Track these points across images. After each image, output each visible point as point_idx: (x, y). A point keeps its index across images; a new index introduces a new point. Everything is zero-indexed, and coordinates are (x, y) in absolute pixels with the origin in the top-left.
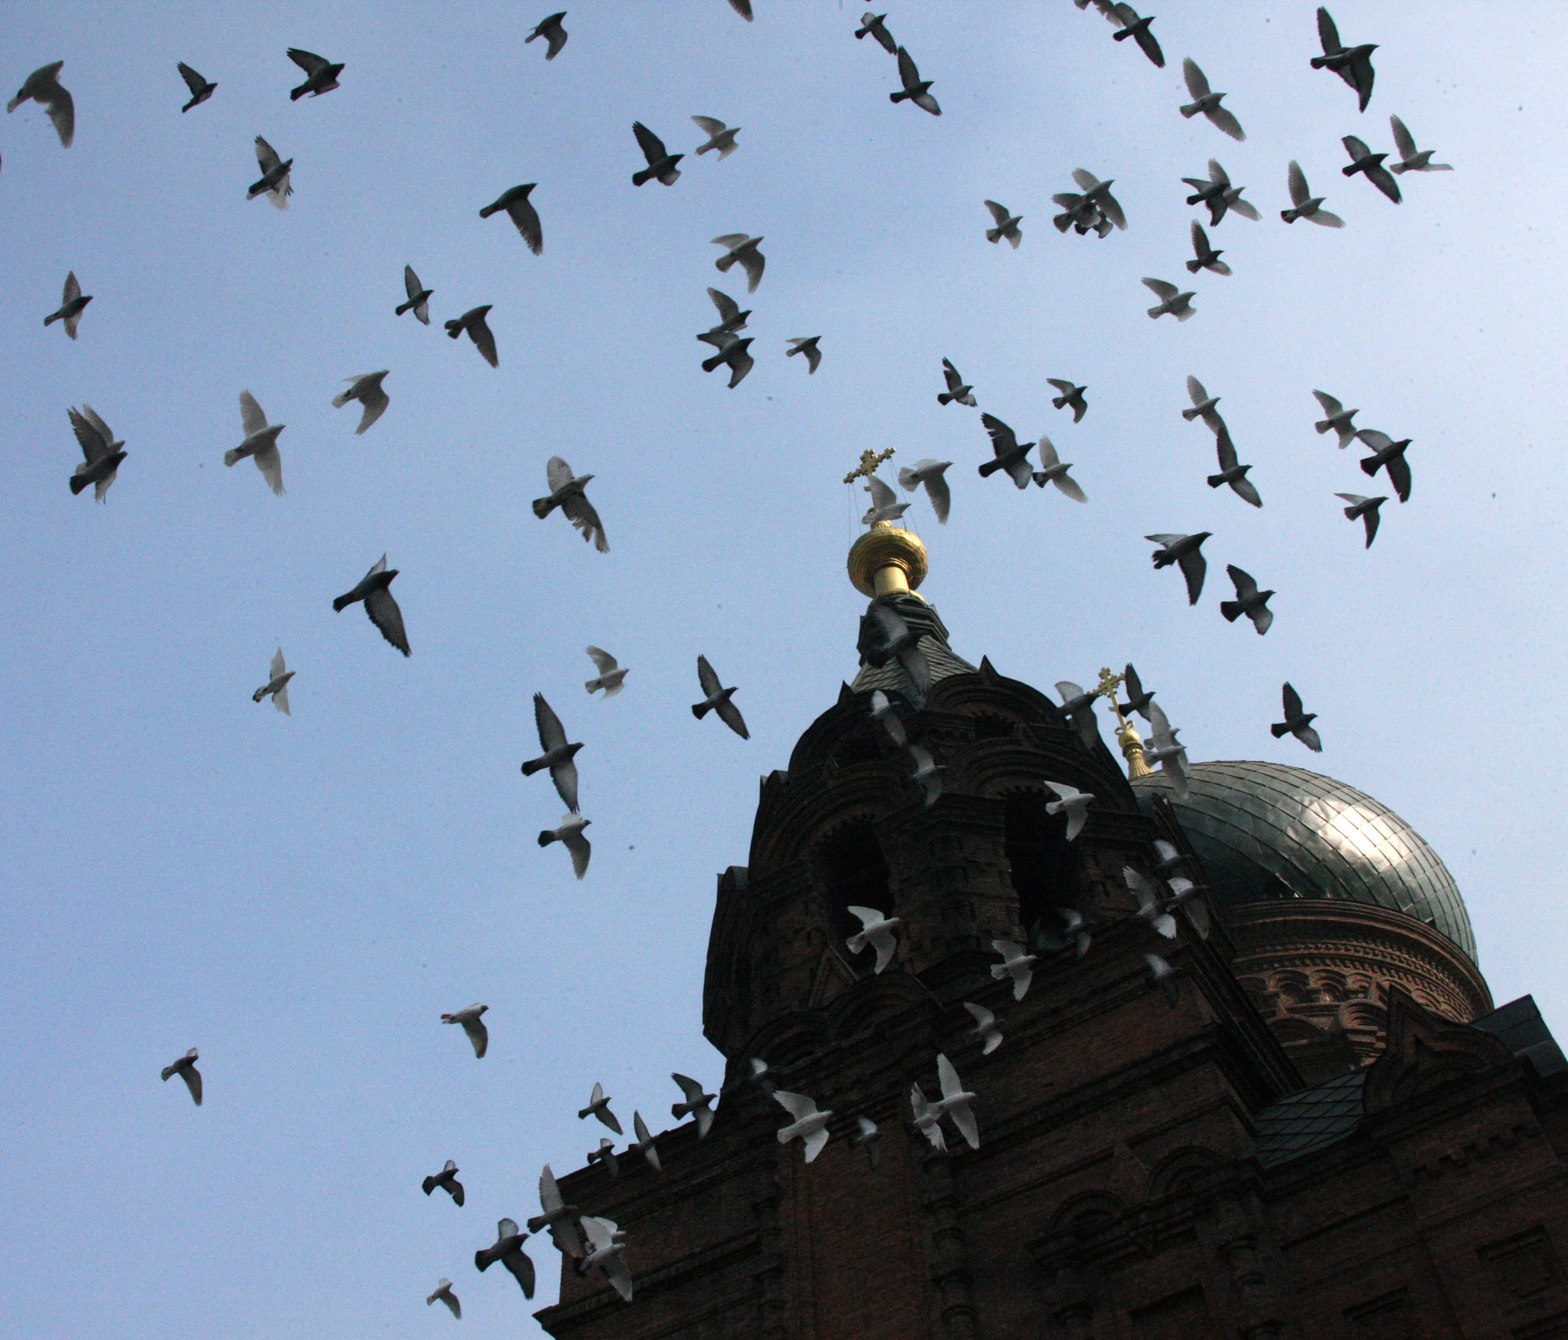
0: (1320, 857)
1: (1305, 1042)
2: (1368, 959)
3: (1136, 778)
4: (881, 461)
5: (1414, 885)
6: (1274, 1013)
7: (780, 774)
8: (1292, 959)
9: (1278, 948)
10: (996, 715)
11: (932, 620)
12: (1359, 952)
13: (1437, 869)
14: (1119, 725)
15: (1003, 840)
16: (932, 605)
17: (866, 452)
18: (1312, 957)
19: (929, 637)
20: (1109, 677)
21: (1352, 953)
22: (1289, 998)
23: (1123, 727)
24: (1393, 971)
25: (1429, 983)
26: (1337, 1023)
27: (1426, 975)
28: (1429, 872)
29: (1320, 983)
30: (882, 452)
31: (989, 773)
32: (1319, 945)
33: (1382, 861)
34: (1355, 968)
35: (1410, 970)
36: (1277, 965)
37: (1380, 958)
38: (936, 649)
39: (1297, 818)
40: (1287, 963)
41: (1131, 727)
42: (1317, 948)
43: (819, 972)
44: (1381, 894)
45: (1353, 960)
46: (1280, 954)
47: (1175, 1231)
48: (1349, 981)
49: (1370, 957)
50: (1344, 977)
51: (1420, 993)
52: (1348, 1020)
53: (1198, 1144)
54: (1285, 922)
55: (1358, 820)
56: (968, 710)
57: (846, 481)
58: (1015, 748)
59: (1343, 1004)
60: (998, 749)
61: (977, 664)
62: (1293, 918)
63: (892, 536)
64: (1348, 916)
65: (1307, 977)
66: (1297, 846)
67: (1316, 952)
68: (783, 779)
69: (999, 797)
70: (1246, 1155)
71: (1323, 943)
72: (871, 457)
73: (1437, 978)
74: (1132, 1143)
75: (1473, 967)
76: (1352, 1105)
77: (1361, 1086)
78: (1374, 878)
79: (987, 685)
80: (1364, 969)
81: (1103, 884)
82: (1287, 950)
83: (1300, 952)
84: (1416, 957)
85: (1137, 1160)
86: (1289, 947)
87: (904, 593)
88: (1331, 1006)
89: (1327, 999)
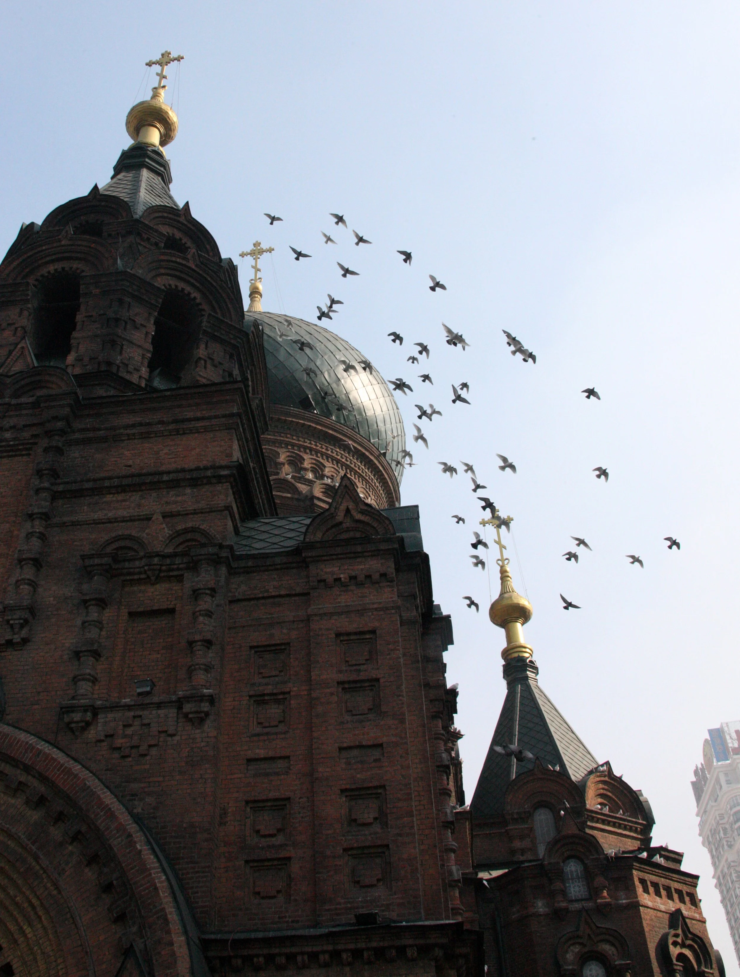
0: (337, 395)
1: (289, 495)
2: (342, 461)
3: (251, 312)
4: (173, 61)
5: (383, 429)
6: (278, 474)
7: (35, 226)
8: (300, 447)
9: (294, 438)
10: (181, 239)
11: (165, 169)
12: (338, 456)
13: (398, 425)
14: (253, 278)
15: (156, 314)
16: (169, 160)
17: (166, 52)
18: (311, 449)
19: (160, 178)
20: (259, 248)
21: (334, 455)
22: (290, 468)
23: (256, 280)
24: (353, 473)
25: (369, 486)
26: (311, 491)
27: (370, 481)
28: (394, 425)
29: (310, 465)
30: (176, 56)
31: (163, 271)
32: (318, 444)
33: (370, 410)
34: (333, 464)
35: (362, 475)
36: (289, 447)
37: (348, 463)
38: (160, 186)
39: (333, 368)
40: (296, 448)
41: (260, 281)
42: (316, 445)
43: (14, 353)
44: (362, 428)
45: (333, 459)
46: (294, 441)
47: (171, 574)
48: (327, 470)
49: (343, 460)
50: (325, 467)
51: (363, 490)
52: (318, 492)
53: (203, 528)
54: (304, 425)
55: (366, 382)
56: (165, 230)
57: (147, 64)
58: (184, 262)
59: (318, 481)
60: (174, 259)
61: (181, 205)
62: (309, 424)
63: (161, 108)
64: (340, 433)
65: (304, 460)
66: (326, 384)
67: (314, 447)
68: (36, 229)
69: (163, 287)
70: (228, 543)
71: (320, 444)
72: (168, 56)
73: (375, 485)
74: (165, 516)
75: (396, 485)
76: (298, 534)
77: (306, 525)
78: (363, 418)
79: (182, 219)
80: (337, 466)
81: (205, 361)
82: (299, 441)
83: (305, 444)
84: (368, 469)
85: (164, 526)
86: (300, 439)
87: (155, 146)
88: (312, 481)
89: (310, 476)
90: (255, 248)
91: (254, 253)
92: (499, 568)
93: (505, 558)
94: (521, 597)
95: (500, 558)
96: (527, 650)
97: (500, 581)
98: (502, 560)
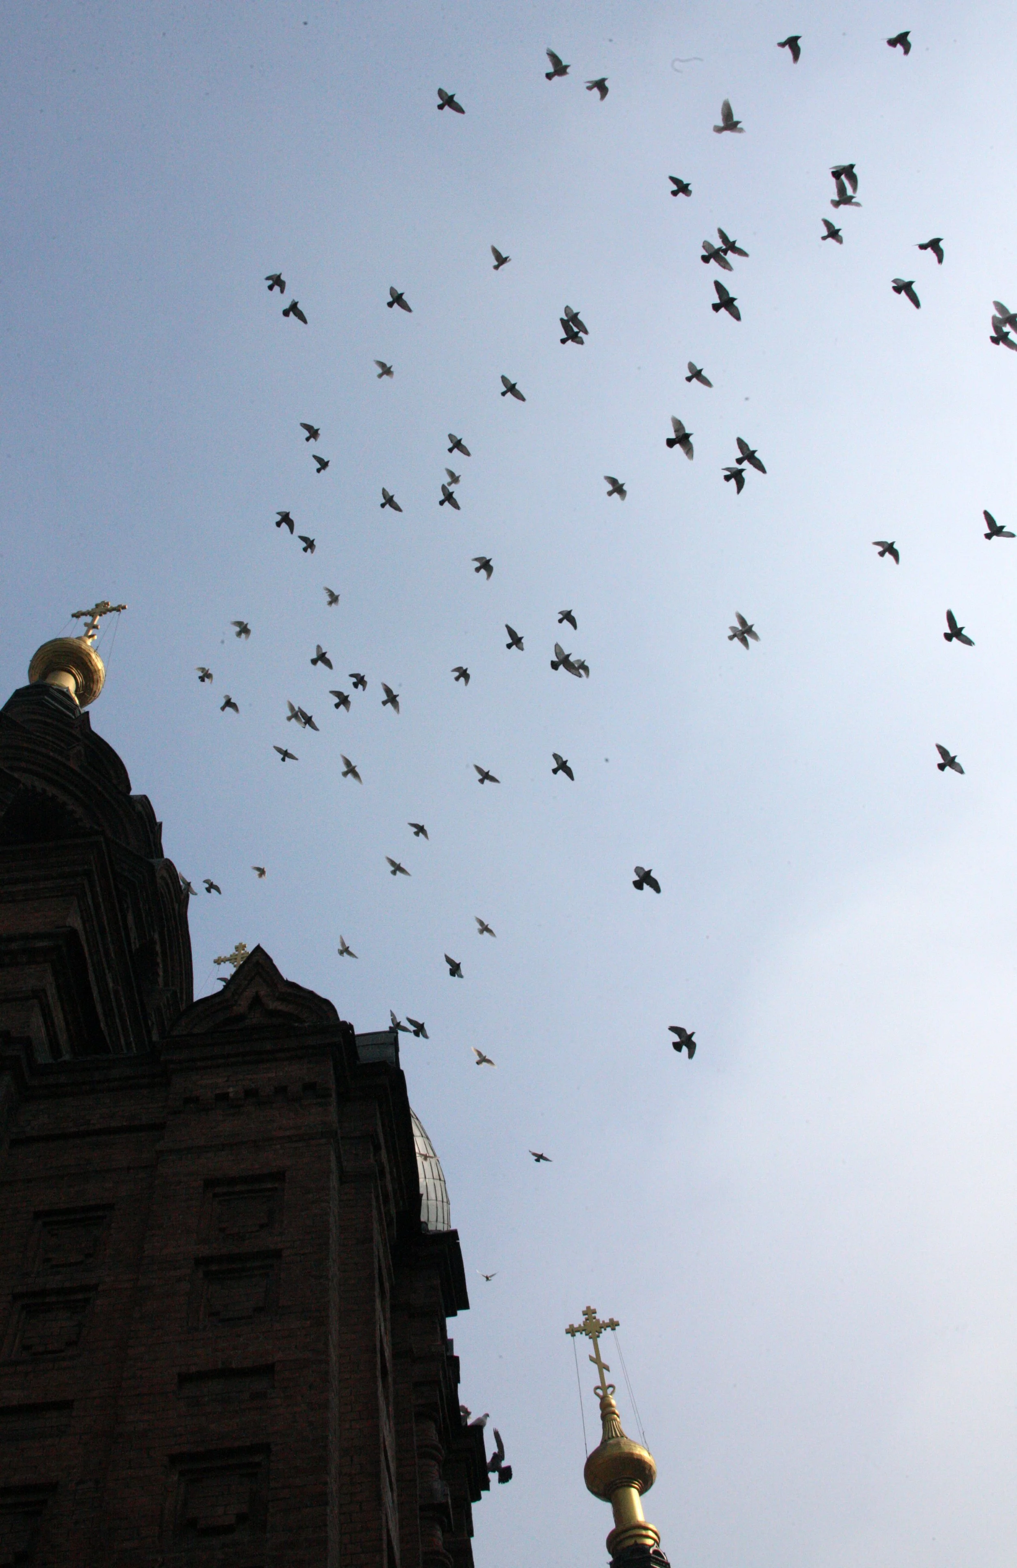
90: (237, 953)
91: (236, 959)
92: (598, 1401)
93: (607, 1384)
94: (635, 1443)
95: (600, 1385)
96: (650, 1533)
97: (601, 1422)
98: (604, 1387)
